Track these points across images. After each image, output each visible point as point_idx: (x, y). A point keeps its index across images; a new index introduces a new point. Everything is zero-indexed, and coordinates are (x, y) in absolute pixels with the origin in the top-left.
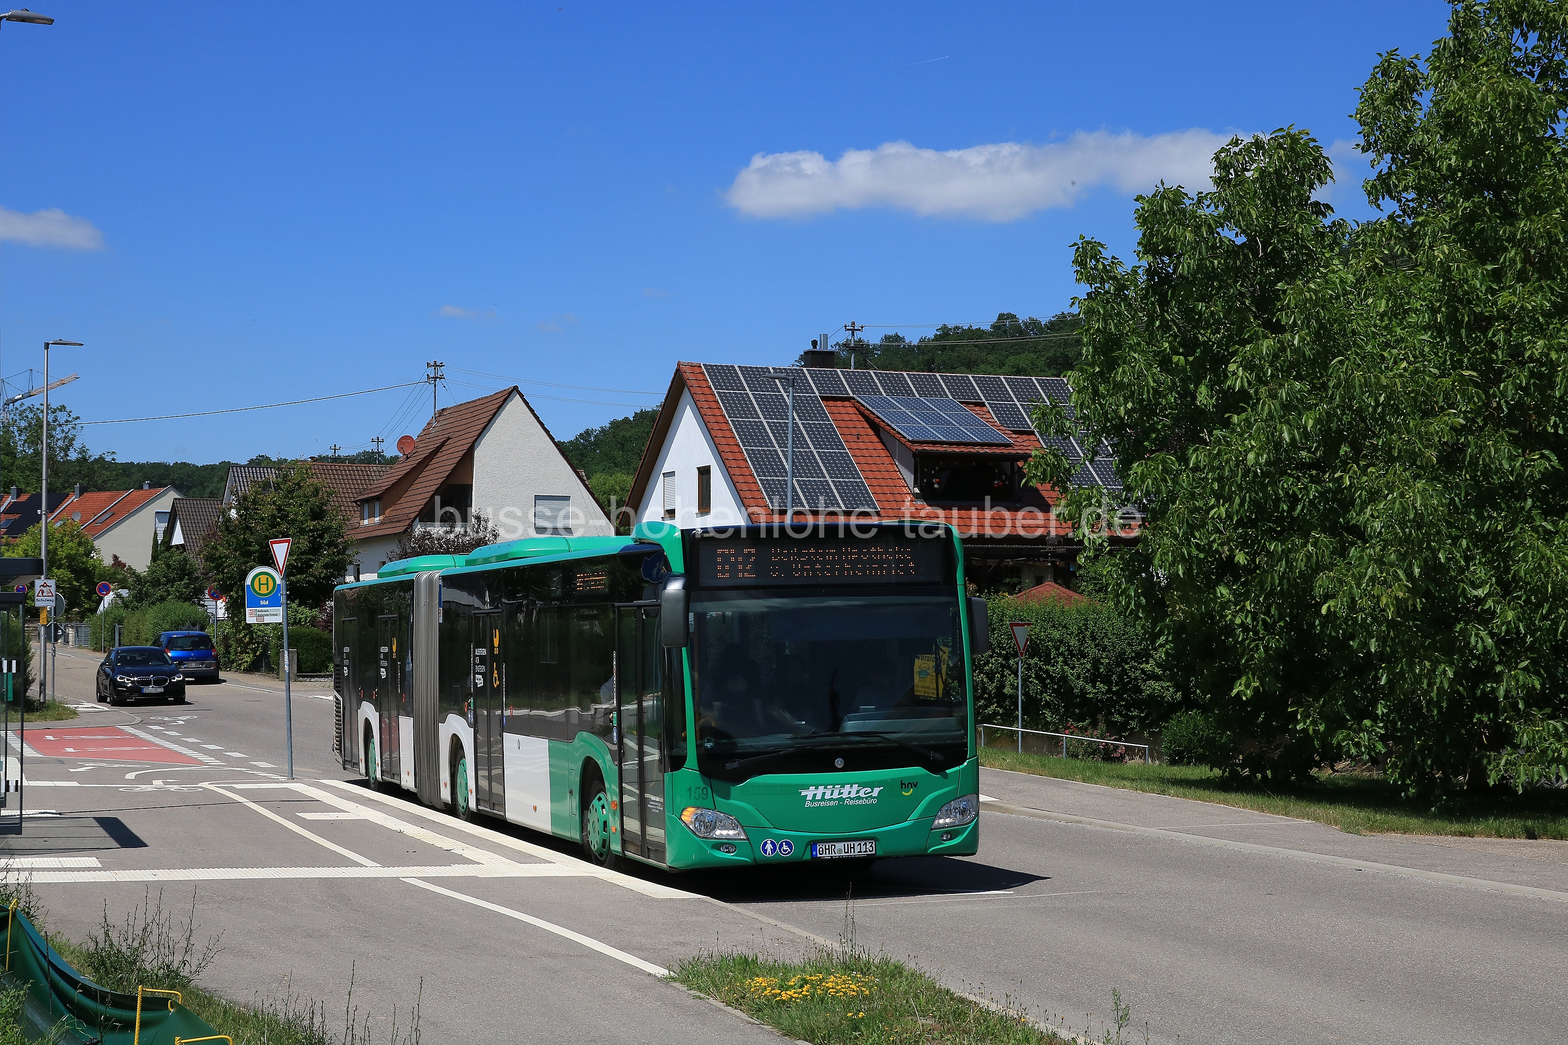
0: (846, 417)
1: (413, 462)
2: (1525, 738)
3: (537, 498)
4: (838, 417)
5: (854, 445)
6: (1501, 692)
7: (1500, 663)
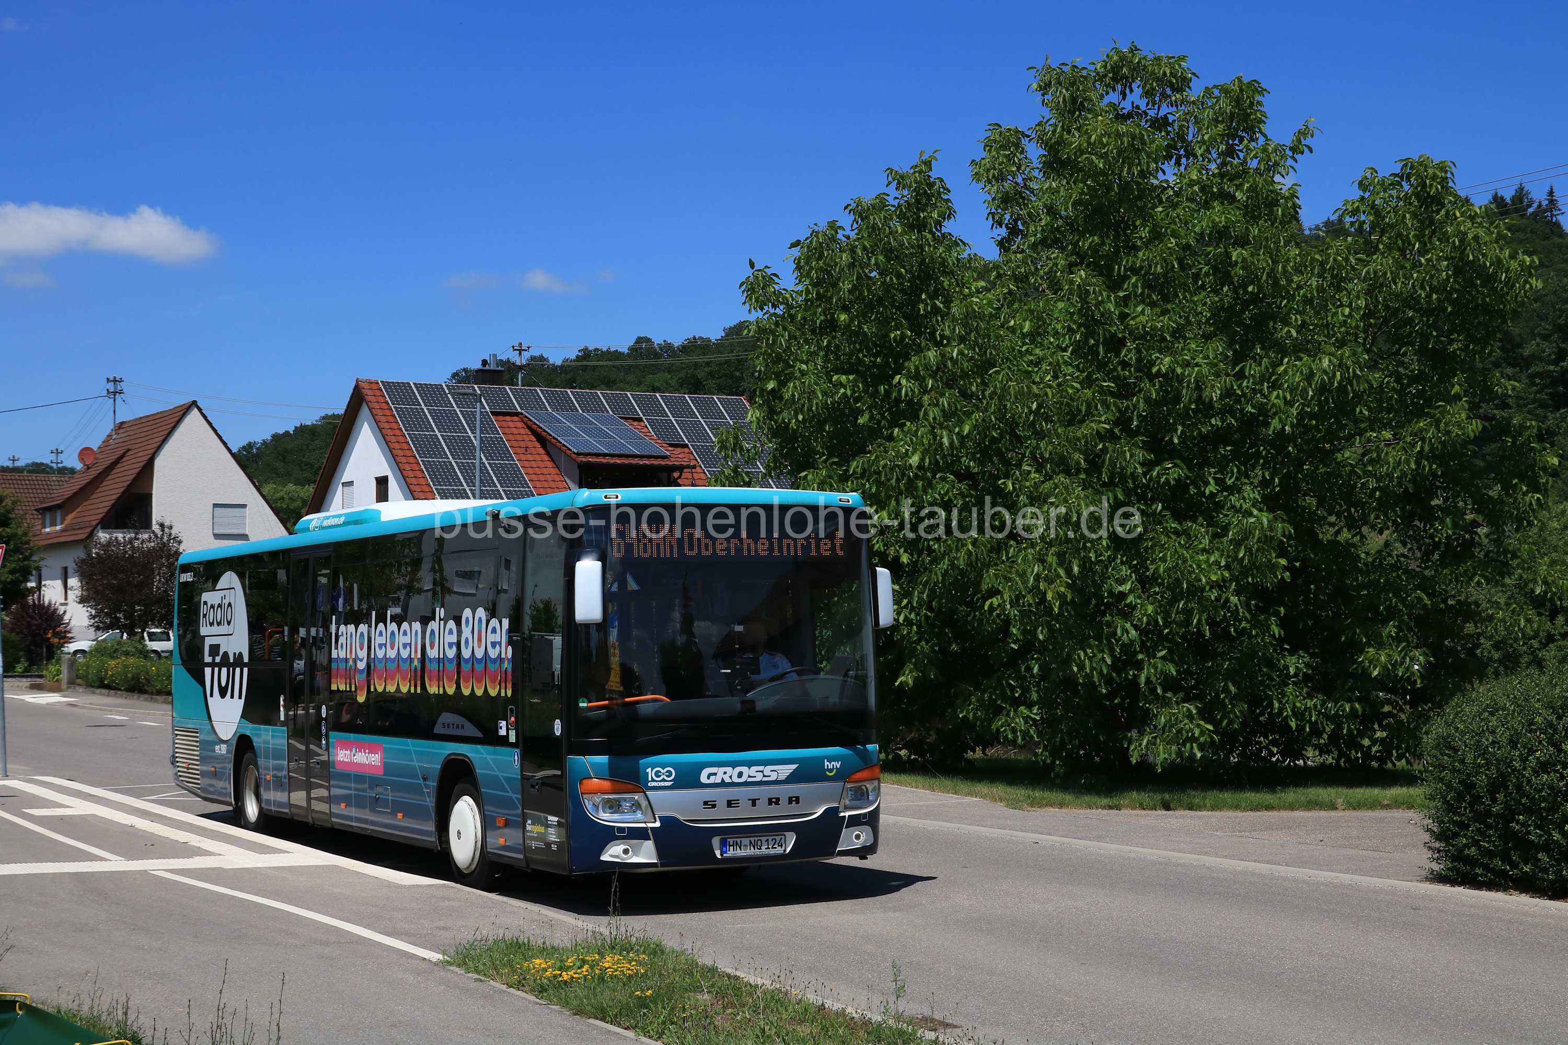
0: (515, 431)
1: (94, 473)
2: (1163, 720)
3: (215, 506)
4: (508, 431)
5: (523, 457)
6: (1143, 679)
7: (1141, 652)
